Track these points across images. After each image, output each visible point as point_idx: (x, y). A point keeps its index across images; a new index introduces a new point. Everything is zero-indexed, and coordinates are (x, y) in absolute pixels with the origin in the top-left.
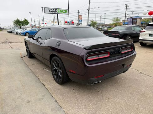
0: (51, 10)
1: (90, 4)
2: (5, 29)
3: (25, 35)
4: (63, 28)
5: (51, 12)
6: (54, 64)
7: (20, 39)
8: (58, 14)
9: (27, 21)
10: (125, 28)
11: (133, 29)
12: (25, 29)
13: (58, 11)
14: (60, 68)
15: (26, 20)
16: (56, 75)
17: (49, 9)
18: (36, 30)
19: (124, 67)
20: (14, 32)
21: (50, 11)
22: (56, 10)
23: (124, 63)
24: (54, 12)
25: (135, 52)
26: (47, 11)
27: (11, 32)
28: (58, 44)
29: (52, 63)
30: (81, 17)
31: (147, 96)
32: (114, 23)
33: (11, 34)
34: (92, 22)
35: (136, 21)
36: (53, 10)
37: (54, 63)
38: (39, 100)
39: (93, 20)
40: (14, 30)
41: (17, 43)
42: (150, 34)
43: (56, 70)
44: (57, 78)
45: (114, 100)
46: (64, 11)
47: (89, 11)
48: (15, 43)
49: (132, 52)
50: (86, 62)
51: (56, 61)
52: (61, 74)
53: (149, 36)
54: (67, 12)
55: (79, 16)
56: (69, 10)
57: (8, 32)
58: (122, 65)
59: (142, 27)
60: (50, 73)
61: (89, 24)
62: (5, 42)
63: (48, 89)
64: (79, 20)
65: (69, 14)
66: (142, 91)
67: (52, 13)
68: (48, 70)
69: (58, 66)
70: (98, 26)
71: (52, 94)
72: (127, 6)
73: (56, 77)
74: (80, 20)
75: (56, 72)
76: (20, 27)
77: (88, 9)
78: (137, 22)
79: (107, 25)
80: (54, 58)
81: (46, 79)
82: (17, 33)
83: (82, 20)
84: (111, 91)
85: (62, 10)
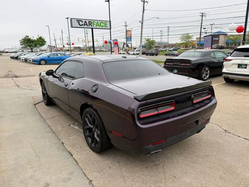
0: (81, 23)
1: (143, 12)
2: (7, 52)
3: (40, 64)
4: (102, 61)
5: (81, 26)
6: (87, 119)
7: (31, 70)
8: (92, 29)
9: (42, 39)
10: (200, 53)
11: (212, 55)
12: (40, 53)
13: (93, 24)
14: (97, 127)
15: (40, 38)
16: (90, 137)
17: (79, 21)
18: (57, 55)
19: (197, 125)
20: (22, 58)
21: (79, 24)
22: (89, 22)
23: (198, 119)
24: (86, 26)
25: (216, 99)
26: (75, 24)
27: (17, 58)
28: (94, 88)
29: (84, 118)
30: (130, 32)
31: (234, 172)
32: (183, 42)
33: (16, 61)
34: (148, 40)
35: (217, 39)
36: (85, 22)
37: (87, 117)
38: (64, 181)
39: (149, 38)
40: (21, 55)
41: (26, 76)
42: (239, 65)
43: (90, 130)
44: (93, 142)
45: (183, 180)
46: (102, 25)
47: (142, 23)
48: (23, 77)
49: (210, 100)
50: (138, 120)
51: (91, 116)
52: (98, 136)
53: (238, 67)
54: (107, 25)
55: (127, 31)
56: (110, 21)
57: (12, 58)
58: (195, 122)
59: (228, 48)
60: (80, 132)
61: (143, 44)
62: (7, 76)
63: (78, 162)
64: (127, 38)
65: (110, 29)
66: (227, 162)
67: (83, 26)
68: (77, 128)
69: (93, 122)
70: (157, 47)
71: (84, 170)
72: (202, 16)
73: (90, 140)
74: (129, 38)
75: (90, 132)
76: (32, 49)
77: (141, 20)
78: (220, 41)
79: (172, 45)
80: (87, 110)
81: (74, 144)
82: (26, 60)
83: (131, 38)
84: (178, 163)
85: (99, 22)
